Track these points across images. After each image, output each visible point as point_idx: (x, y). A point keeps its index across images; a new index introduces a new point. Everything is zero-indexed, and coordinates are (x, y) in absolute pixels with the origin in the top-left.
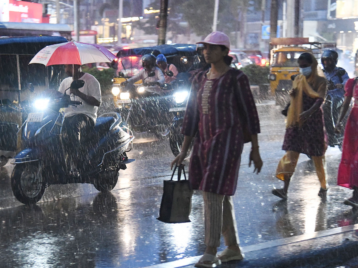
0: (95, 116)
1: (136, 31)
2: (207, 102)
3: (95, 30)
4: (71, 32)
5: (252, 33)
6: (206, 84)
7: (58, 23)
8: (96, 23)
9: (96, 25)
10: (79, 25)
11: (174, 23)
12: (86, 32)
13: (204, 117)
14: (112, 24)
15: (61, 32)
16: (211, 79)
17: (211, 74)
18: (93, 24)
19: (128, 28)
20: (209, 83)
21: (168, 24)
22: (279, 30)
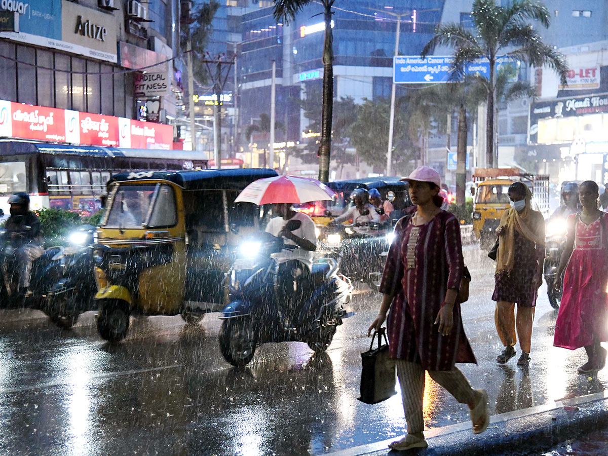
0: (310, 263)
1: (291, 159)
2: (413, 254)
3: (241, 158)
4: (207, 161)
5: (436, 162)
6: (412, 231)
7: (194, 149)
8: (242, 149)
9: (242, 152)
10: (219, 152)
11: (339, 149)
12: (230, 161)
13: (409, 272)
14: (262, 151)
15: (194, 162)
16: (417, 225)
17: (418, 219)
18: (238, 150)
19: (282, 155)
20: (416, 230)
21: (331, 150)
22: (469, 158)
